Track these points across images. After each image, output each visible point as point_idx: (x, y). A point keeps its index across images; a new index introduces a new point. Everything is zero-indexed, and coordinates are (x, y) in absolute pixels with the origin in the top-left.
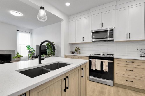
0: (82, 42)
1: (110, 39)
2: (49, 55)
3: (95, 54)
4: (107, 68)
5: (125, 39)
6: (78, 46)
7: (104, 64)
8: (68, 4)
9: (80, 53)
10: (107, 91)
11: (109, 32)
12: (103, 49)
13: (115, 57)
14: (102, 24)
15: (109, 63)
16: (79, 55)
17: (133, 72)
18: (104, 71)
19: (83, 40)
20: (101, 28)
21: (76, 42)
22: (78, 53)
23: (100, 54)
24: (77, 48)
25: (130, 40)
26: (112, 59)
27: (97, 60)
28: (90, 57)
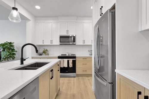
0: (51, 44)
1: (73, 43)
2: (7, 59)
3: (62, 55)
4: (72, 64)
5: (82, 44)
6: (46, 48)
7: (70, 62)
8: (38, 7)
9: (48, 55)
10: (72, 82)
11: (73, 38)
12: (68, 51)
13: (76, 56)
14: (67, 31)
15: (73, 61)
16: (47, 56)
17: (87, 65)
18: (70, 67)
19: (51, 43)
20: (67, 34)
21: (45, 44)
22: (46, 55)
23: (66, 55)
24: (46, 50)
25: (85, 44)
26: (75, 57)
27: (64, 59)
28: (59, 57)
